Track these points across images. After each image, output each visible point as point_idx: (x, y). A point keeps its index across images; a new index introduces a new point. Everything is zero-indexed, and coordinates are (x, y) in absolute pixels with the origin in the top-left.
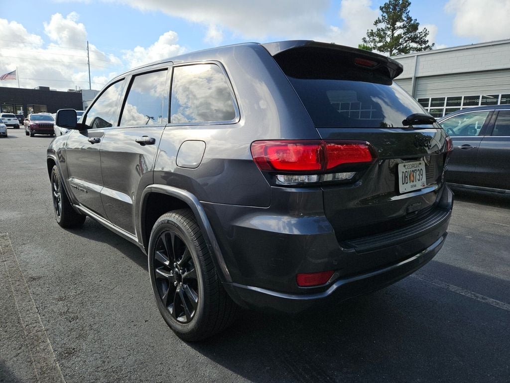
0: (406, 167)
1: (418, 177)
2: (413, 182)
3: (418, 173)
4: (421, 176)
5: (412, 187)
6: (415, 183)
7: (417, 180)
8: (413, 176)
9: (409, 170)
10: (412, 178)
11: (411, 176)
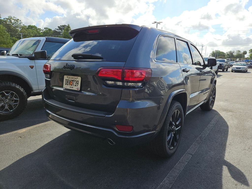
0: (68, 78)
1: (75, 84)
2: (72, 85)
3: (75, 82)
4: (77, 84)
5: (70, 87)
6: (72, 86)
7: (74, 85)
8: (72, 83)
9: (70, 79)
10: (71, 83)
11: (71, 82)
